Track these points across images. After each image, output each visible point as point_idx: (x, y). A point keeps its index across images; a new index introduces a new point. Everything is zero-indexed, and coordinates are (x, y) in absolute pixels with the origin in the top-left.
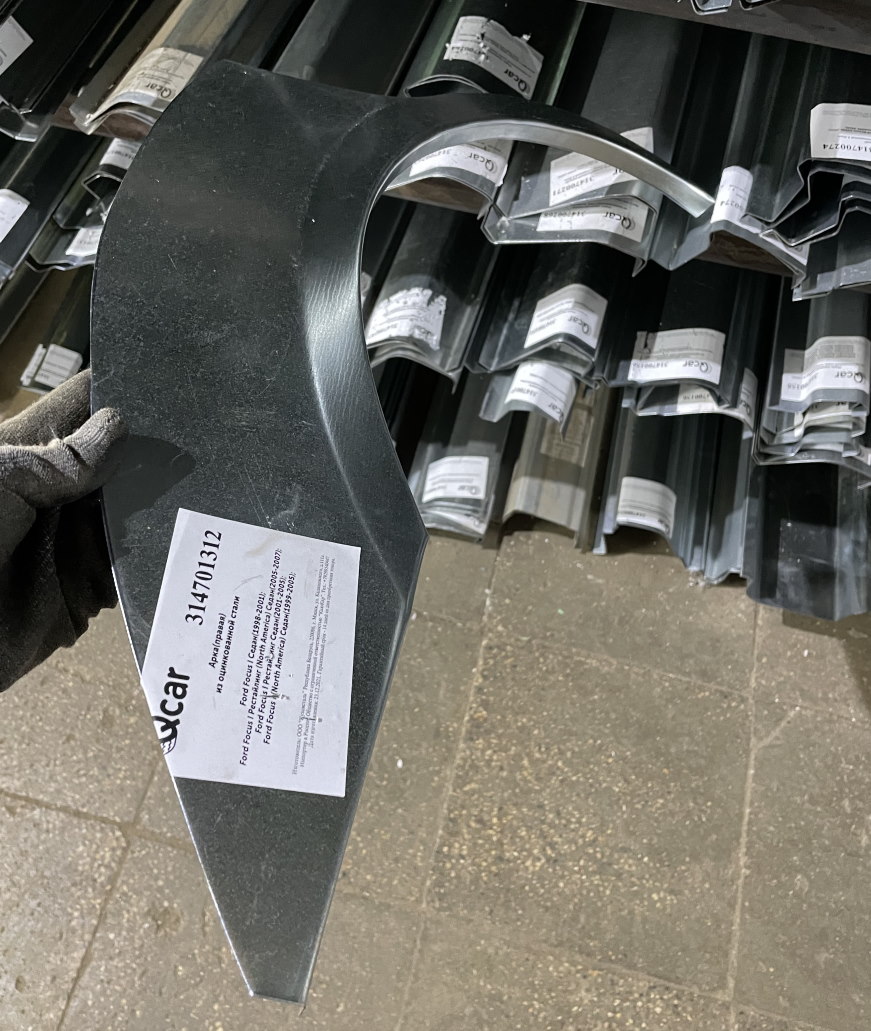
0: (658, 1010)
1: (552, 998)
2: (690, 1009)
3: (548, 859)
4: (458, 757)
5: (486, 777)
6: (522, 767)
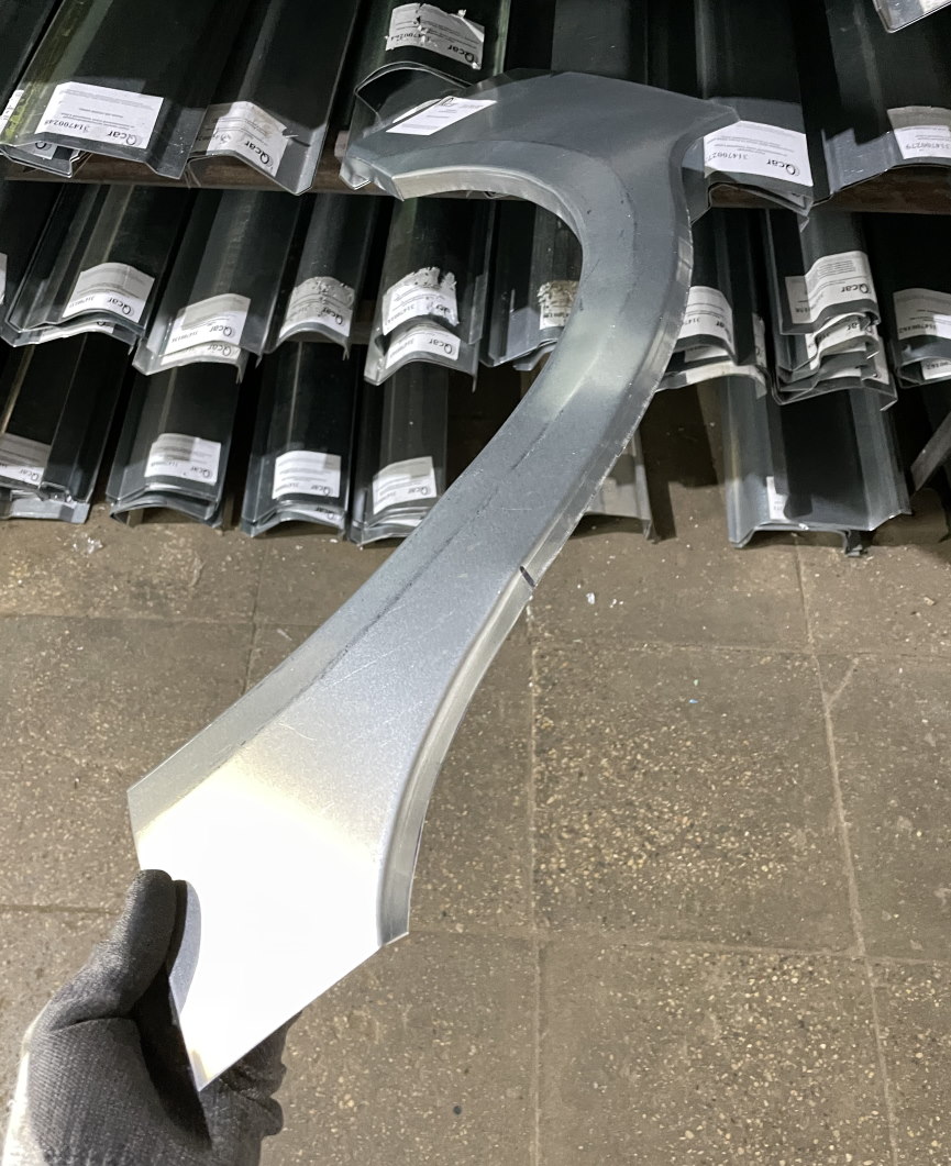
0: (795, 980)
1: (686, 992)
2: (825, 972)
3: (650, 854)
4: (534, 770)
5: (568, 785)
6: (602, 768)
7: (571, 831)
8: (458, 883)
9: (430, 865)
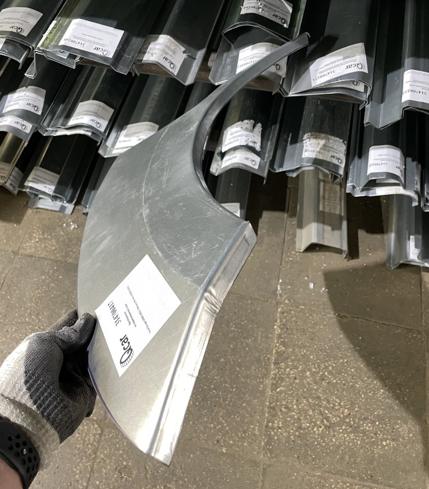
3: (326, 427)
4: (272, 373)
5: (288, 383)
6: (307, 376)
7: (286, 407)
8: (226, 426)
9: (214, 414)
